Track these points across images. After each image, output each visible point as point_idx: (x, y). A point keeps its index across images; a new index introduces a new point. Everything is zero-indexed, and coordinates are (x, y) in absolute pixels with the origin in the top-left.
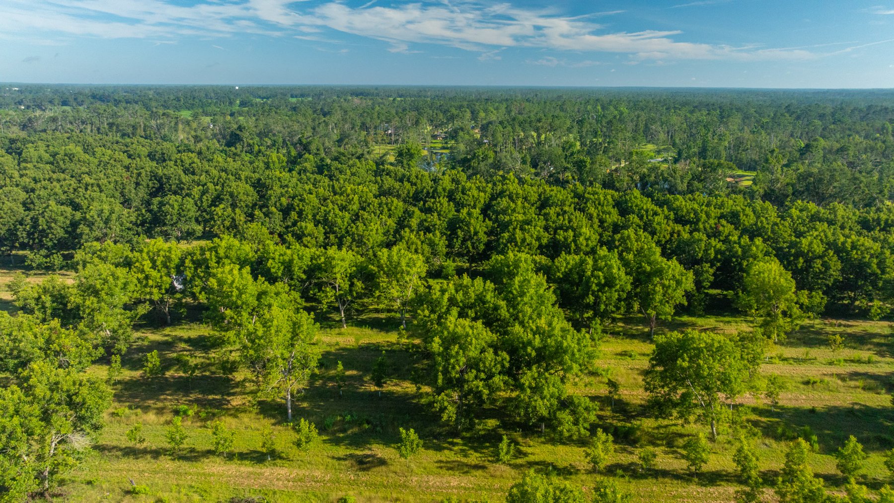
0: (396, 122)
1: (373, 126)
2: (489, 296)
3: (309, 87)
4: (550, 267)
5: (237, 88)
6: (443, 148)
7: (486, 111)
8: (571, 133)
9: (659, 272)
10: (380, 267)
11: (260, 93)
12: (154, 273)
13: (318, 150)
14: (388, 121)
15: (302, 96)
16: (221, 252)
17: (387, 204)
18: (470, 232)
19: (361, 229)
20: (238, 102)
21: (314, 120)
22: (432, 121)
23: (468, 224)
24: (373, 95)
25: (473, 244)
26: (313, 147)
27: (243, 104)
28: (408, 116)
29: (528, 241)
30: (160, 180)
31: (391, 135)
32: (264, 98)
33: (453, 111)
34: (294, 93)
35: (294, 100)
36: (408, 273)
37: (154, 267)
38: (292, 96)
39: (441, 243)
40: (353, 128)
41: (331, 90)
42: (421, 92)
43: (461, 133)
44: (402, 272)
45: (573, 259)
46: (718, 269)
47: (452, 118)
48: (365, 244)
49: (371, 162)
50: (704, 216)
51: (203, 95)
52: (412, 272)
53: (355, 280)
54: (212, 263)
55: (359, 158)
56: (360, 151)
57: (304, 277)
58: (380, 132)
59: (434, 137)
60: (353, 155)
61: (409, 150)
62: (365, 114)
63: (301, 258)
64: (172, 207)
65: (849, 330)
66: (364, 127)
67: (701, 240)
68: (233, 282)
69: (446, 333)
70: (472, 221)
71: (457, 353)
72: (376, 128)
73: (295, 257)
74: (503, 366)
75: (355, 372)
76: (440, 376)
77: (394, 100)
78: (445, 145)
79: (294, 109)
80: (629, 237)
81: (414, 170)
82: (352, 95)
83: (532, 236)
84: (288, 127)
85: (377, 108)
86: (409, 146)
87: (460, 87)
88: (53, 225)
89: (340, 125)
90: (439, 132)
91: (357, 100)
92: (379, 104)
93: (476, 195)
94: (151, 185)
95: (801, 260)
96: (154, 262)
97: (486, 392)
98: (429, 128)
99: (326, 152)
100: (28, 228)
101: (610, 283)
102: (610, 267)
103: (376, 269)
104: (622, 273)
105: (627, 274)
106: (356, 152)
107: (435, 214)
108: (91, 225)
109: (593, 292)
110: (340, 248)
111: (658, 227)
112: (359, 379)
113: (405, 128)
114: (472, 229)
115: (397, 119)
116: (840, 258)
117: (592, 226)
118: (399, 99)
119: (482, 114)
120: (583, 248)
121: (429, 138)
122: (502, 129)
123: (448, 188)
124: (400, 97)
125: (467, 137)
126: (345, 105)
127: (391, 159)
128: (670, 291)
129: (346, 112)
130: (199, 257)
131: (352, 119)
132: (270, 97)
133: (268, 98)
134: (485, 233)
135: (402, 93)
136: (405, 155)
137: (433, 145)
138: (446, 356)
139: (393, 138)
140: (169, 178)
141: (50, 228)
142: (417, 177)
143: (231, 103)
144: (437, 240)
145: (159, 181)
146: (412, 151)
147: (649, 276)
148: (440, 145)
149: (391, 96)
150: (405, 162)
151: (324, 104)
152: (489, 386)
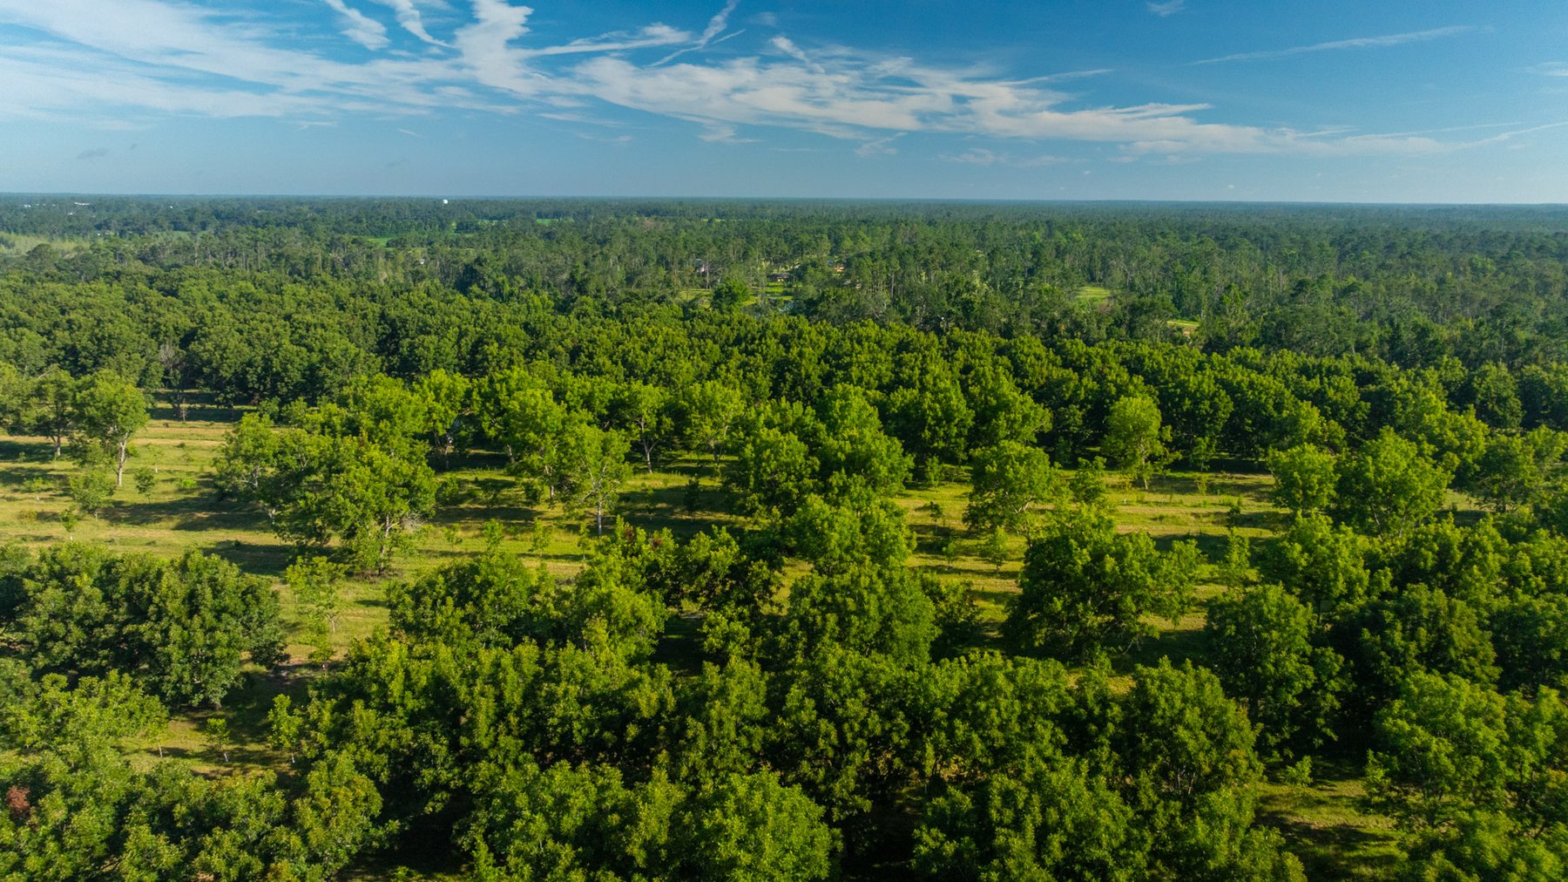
0: (712, 254)
1: (676, 261)
2: (808, 420)
3: (566, 200)
4: (885, 404)
5: (446, 202)
6: (786, 294)
7: (854, 238)
8: (974, 268)
9: (1006, 406)
10: (692, 402)
11: (486, 210)
12: (438, 406)
13: (599, 291)
14: (700, 253)
15: (557, 214)
16: (513, 384)
17: (699, 347)
18: (800, 375)
19: (668, 366)
20: (454, 224)
21: (585, 251)
22: (769, 253)
23: (798, 366)
24: (674, 213)
25: (804, 390)
26: (591, 287)
27: (462, 227)
28: (731, 246)
29: (865, 379)
30: (392, 323)
31: (704, 274)
32: (494, 218)
33: (805, 238)
34: (544, 210)
35: (546, 222)
36: (724, 408)
37: (437, 400)
38: (540, 216)
39: (764, 383)
40: (645, 263)
41: (603, 206)
42: (754, 210)
43: (811, 270)
44: (717, 407)
45: (911, 394)
46: (1089, 412)
47: (799, 249)
48: (674, 383)
49: (676, 306)
50: (1098, 361)
51: (392, 212)
52: (728, 408)
53: (664, 418)
54: (503, 396)
55: (659, 302)
56: (660, 293)
57: (605, 412)
58: (689, 267)
59: (773, 278)
60: (650, 297)
61: (730, 289)
62: (665, 243)
63: (602, 391)
64: (428, 349)
65: (1240, 482)
66: (662, 261)
67: (1071, 379)
68: (536, 405)
69: (758, 441)
70: (804, 362)
71: (769, 457)
72: (681, 263)
73: (596, 389)
74: (814, 470)
75: (664, 505)
76: (752, 479)
77: (710, 221)
78: (789, 290)
79: (548, 236)
80: (984, 375)
81: (736, 315)
82: (639, 213)
83: (871, 375)
84: (547, 260)
85: (683, 234)
86: (730, 283)
87: (824, 201)
88: (289, 366)
89: (625, 260)
90: (782, 270)
91: (649, 222)
92: (686, 228)
93: (814, 339)
94: (380, 330)
95: (1187, 402)
96: (437, 395)
97: (796, 491)
98: (765, 265)
99: (609, 296)
100: (259, 370)
101: (948, 416)
102: (949, 399)
103: (686, 404)
104: (962, 406)
105: (969, 407)
106: (654, 294)
107: (759, 357)
108: (333, 366)
109: (930, 426)
110: (645, 383)
111: (1031, 370)
112: (670, 511)
113: (725, 262)
114: (803, 371)
115: (714, 249)
116: (1233, 399)
117: (950, 369)
118: (719, 220)
119: (848, 243)
120: (930, 386)
121: (763, 280)
122: (870, 263)
123: (780, 333)
124: (720, 216)
125: (819, 275)
126: (631, 229)
127: (705, 304)
128: (1016, 426)
129: (633, 239)
130: (488, 390)
131: (645, 250)
132: (504, 217)
133: (500, 219)
134: (819, 377)
135: (722, 210)
136: (726, 297)
137: (769, 290)
138: (758, 460)
139: (708, 279)
140: (404, 321)
141: (286, 370)
142: (740, 323)
143: (442, 227)
144: (759, 381)
145: (391, 325)
146: (735, 290)
147: (995, 411)
148: (781, 290)
149: (705, 216)
150: (724, 306)
151: (596, 229)
152: (799, 488)
